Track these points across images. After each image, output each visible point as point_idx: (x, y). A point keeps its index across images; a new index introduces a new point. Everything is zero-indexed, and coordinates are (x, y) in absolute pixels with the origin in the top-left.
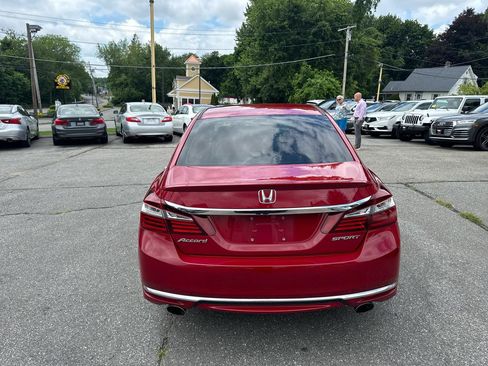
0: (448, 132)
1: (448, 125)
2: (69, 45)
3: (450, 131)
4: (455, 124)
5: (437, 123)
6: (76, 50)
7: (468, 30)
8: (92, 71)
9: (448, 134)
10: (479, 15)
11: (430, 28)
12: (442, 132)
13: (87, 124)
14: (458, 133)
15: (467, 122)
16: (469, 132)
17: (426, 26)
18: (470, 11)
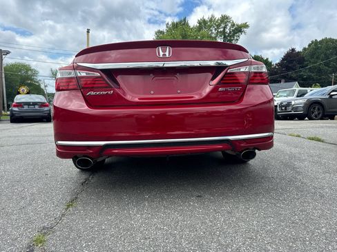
0: (289, 108)
1: (289, 104)
2: (31, 70)
3: (290, 107)
4: (293, 103)
5: (281, 103)
6: (35, 73)
7: (293, 61)
8: (46, 86)
9: (290, 110)
10: (298, 52)
11: (270, 60)
12: (286, 109)
13: (37, 107)
14: (296, 109)
15: (301, 101)
16: (303, 107)
17: (267, 59)
18: (293, 50)
